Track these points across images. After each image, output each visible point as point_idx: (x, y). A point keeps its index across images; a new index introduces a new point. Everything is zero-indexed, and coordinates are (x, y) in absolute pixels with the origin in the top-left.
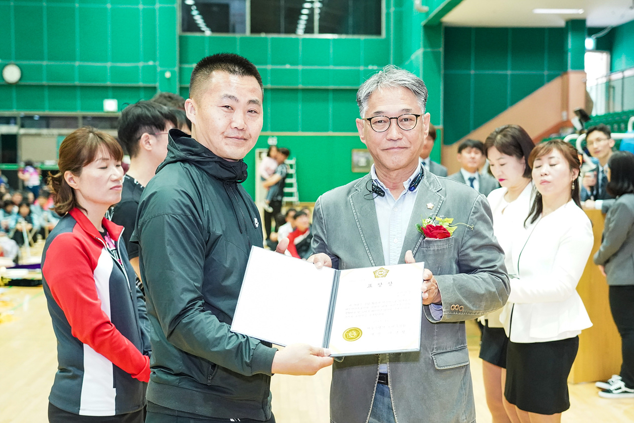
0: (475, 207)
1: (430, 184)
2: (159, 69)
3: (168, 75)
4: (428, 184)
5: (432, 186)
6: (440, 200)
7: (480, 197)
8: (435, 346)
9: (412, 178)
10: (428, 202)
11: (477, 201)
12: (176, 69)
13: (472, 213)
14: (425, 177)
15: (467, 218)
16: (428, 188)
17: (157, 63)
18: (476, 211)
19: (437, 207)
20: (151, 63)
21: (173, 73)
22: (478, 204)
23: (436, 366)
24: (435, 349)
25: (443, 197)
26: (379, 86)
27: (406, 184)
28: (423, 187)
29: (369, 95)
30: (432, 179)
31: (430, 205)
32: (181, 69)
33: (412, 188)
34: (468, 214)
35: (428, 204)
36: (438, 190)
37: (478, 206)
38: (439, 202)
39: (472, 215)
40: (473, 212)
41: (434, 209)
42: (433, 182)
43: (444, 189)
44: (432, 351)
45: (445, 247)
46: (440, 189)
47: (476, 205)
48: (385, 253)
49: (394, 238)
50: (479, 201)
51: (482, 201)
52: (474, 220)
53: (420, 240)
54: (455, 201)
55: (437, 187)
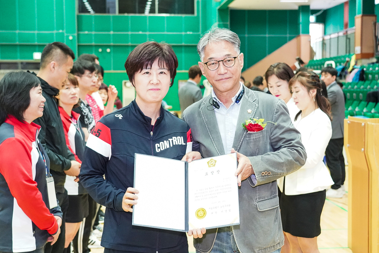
0: (276, 109)
1: (249, 97)
4: (247, 97)
5: (250, 98)
6: (256, 106)
7: (279, 102)
8: (258, 197)
9: (237, 95)
10: (248, 109)
11: (278, 105)
14: (245, 93)
15: (272, 116)
16: (247, 100)
19: (254, 112)
22: (278, 106)
23: (259, 209)
24: (258, 199)
25: (257, 105)
27: (234, 99)
28: (244, 100)
29: (204, 48)
30: (250, 94)
31: (249, 111)
33: (237, 101)
34: (273, 114)
35: (248, 110)
36: (254, 100)
37: (278, 108)
38: (255, 108)
40: (276, 112)
41: (252, 113)
42: (250, 96)
43: (257, 99)
44: (256, 200)
45: (260, 136)
46: (255, 99)
47: (277, 107)
48: (224, 142)
49: (229, 132)
50: (279, 104)
51: (281, 105)
52: (276, 117)
53: (245, 133)
54: (263, 106)
55: (253, 99)
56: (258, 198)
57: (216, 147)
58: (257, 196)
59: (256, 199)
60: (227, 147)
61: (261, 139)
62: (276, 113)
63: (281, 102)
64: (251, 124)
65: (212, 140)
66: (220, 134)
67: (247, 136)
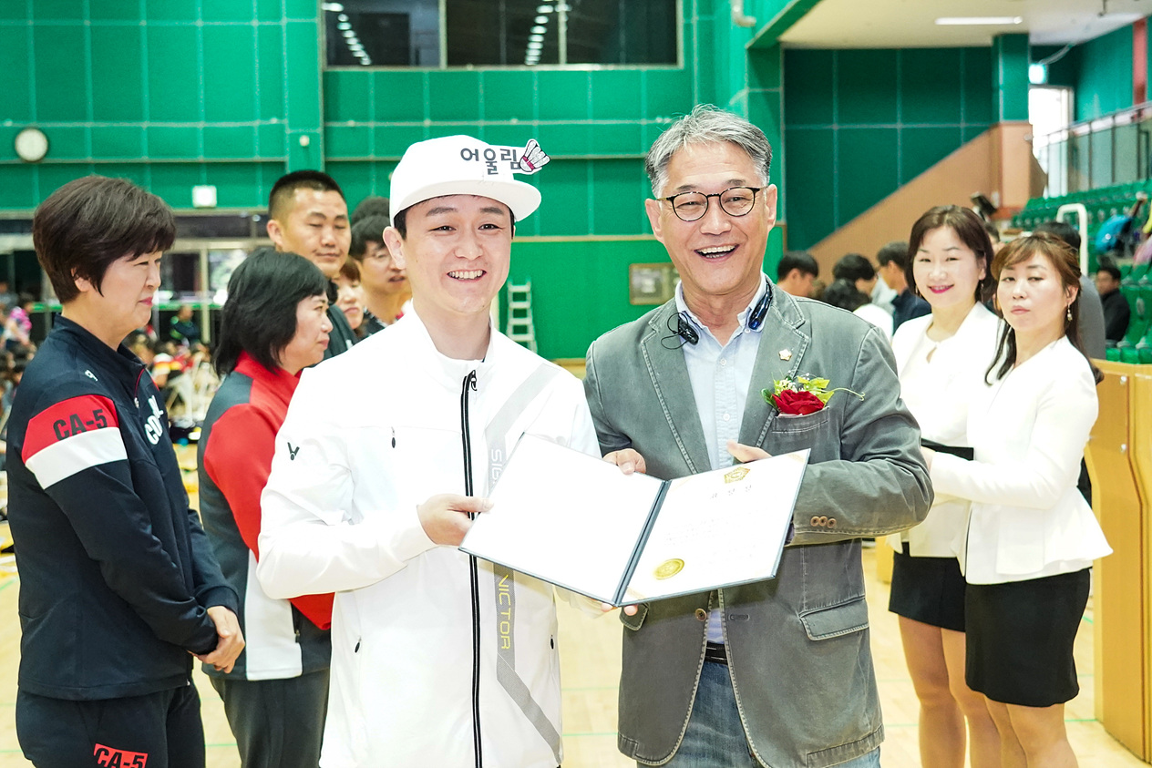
0: (863, 350)
1: (783, 314)
2: (288, 131)
3: (304, 141)
4: (780, 315)
5: (787, 319)
6: (803, 342)
7: (872, 333)
8: (805, 602)
9: (753, 305)
10: (781, 347)
11: (868, 341)
12: (320, 130)
13: (859, 362)
14: (775, 302)
15: (852, 370)
16: (780, 322)
17: (286, 121)
18: (866, 357)
19: (799, 356)
20: (274, 121)
21: (312, 137)
22: (869, 345)
23: (809, 636)
24: (805, 606)
25: (807, 337)
26: (685, 142)
27: (743, 318)
28: (773, 322)
29: (667, 159)
30: (786, 305)
31: (785, 354)
32: (326, 131)
33: (754, 323)
34: (852, 365)
35: (781, 353)
36: (799, 324)
37: (869, 349)
38: (801, 348)
39: (860, 366)
40: (861, 360)
41: (792, 360)
42: (789, 310)
43: (808, 322)
44: (801, 610)
45: (814, 427)
46: (802, 322)
47: (865, 346)
48: (709, 441)
49: (724, 413)
50: (872, 339)
51: (876, 340)
52: (863, 373)
53: (769, 418)
54: (826, 343)
55: (795, 320)
56: (806, 604)
57: (686, 457)
58: (803, 600)
59: (802, 608)
60: (720, 455)
61: (818, 435)
62: (864, 361)
63: (875, 333)
64: (789, 392)
65: (675, 435)
66: (698, 417)
67: (778, 426)
